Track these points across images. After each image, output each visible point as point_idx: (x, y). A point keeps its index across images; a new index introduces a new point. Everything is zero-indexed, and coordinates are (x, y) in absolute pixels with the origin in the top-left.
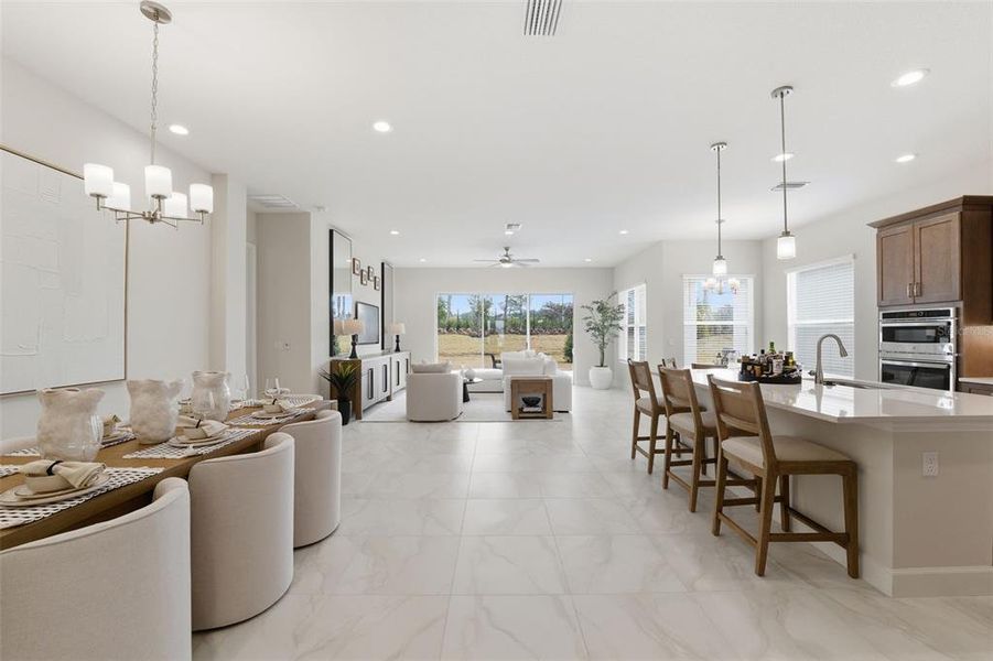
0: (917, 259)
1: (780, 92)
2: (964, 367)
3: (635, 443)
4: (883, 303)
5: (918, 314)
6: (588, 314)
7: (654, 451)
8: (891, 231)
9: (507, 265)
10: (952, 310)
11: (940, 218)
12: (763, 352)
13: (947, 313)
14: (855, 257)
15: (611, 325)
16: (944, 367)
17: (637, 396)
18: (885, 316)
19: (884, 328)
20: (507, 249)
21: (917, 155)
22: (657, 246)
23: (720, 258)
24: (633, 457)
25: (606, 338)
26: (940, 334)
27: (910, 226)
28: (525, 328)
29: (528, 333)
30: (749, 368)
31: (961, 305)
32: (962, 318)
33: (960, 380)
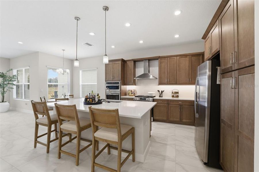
0: (113, 70)
2: (122, 94)
3: (36, 140)
4: (106, 80)
5: (113, 83)
7: (49, 142)
10: (120, 82)
11: (117, 62)
12: (90, 94)
13: (119, 83)
14: (97, 68)
15: (8, 84)
16: (118, 94)
17: (37, 118)
18: (107, 83)
19: (107, 86)
21: (115, 46)
22: (35, 54)
24: (35, 147)
25: (5, 90)
26: (118, 88)
27: (112, 63)
30: (88, 100)
31: (121, 81)
32: (121, 84)
33: (121, 97)
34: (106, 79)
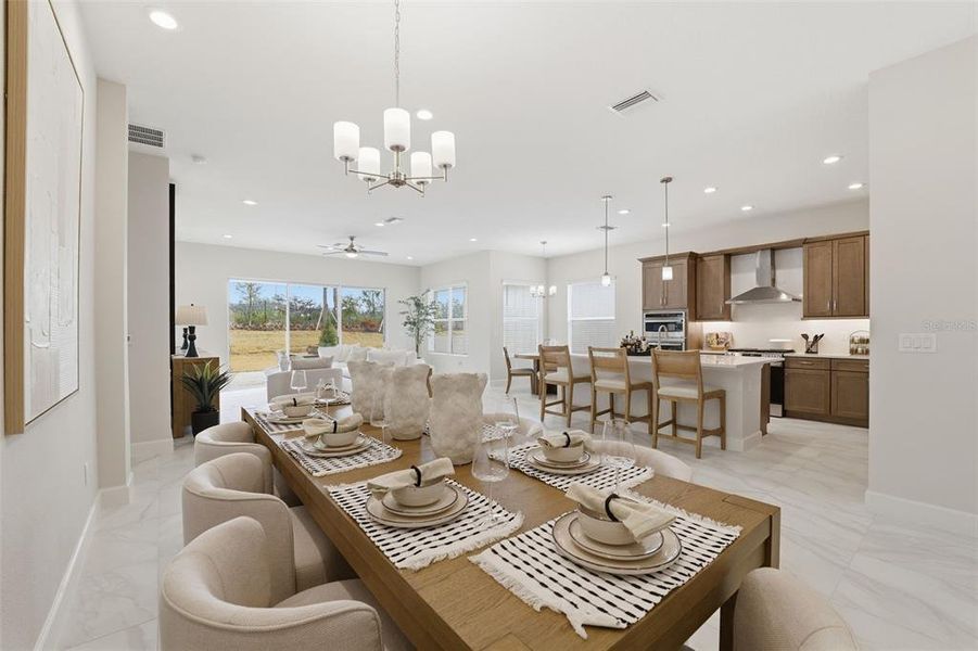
1: (667, 180)
2: (689, 346)
4: (646, 308)
5: (666, 315)
6: (404, 308)
8: (652, 265)
9: (351, 255)
10: (683, 313)
11: (677, 261)
13: (680, 315)
16: (680, 344)
18: (647, 316)
19: (647, 324)
20: (352, 239)
23: (606, 274)
26: (679, 327)
27: (662, 264)
28: (284, 323)
29: (288, 328)
31: (687, 310)
32: (687, 318)
34: (644, 304)
